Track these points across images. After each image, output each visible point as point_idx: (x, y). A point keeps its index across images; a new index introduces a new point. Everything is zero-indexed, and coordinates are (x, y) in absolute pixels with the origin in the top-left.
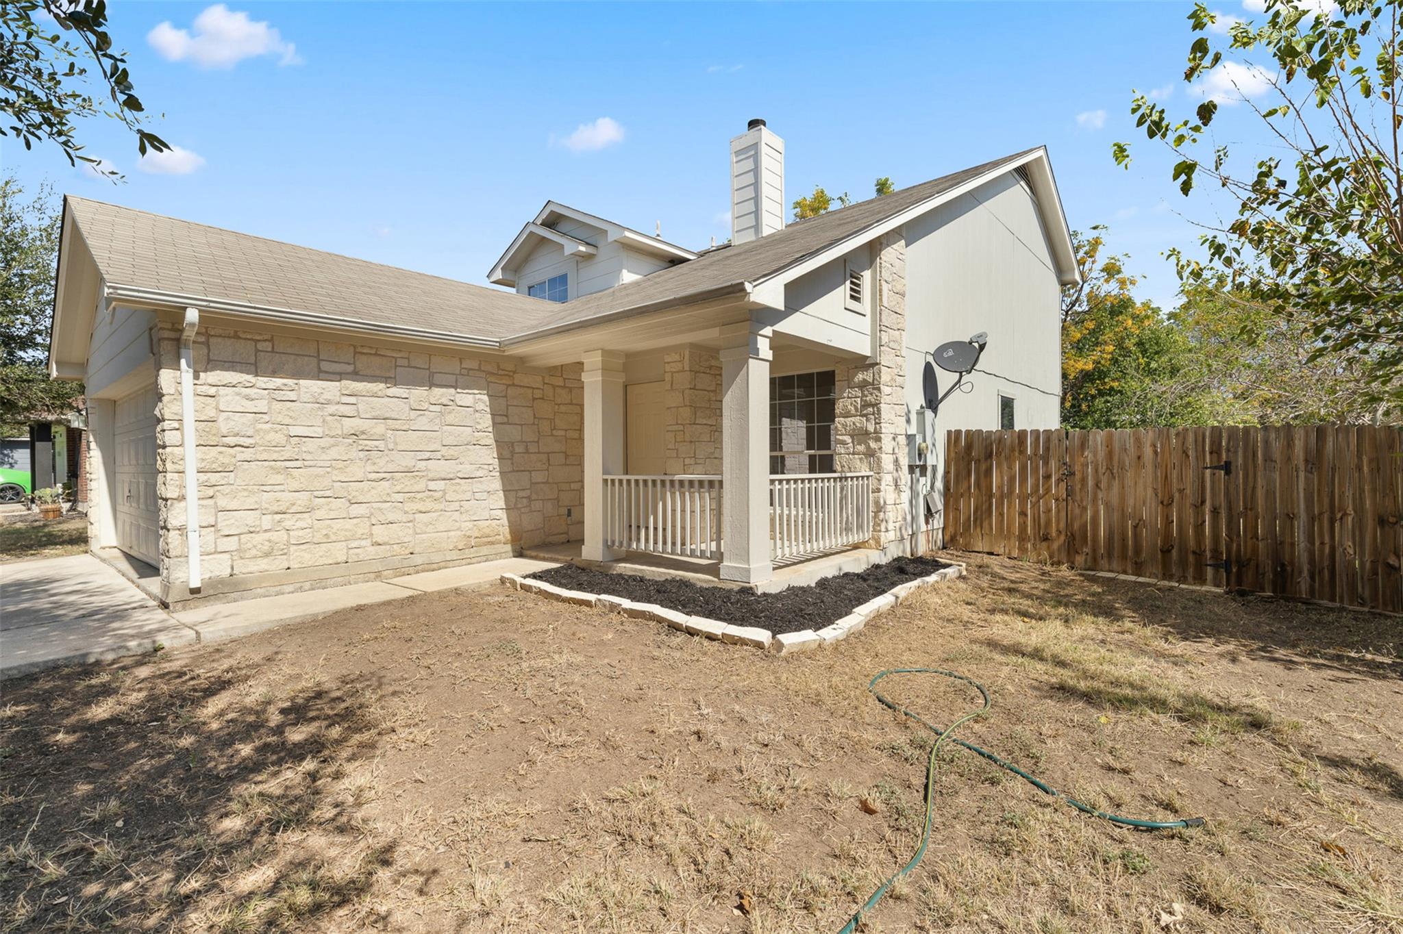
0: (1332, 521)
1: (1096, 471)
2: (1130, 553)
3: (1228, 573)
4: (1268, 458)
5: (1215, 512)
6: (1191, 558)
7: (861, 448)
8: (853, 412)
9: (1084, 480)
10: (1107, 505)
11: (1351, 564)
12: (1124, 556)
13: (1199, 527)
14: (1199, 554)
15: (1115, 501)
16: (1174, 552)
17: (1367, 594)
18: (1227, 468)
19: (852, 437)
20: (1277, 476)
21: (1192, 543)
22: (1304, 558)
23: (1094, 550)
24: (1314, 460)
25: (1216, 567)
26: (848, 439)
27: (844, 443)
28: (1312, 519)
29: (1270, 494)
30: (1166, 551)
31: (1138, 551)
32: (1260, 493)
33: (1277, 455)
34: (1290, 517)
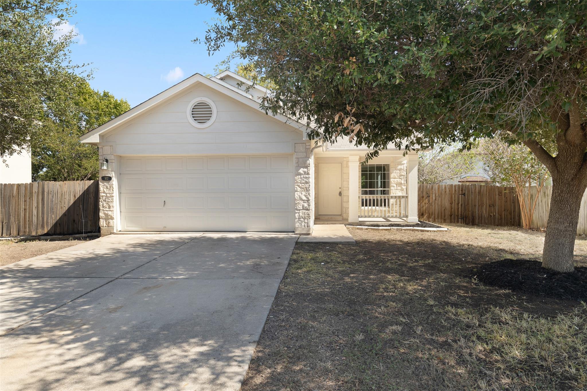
0: (482, 206)
1: (435, 195)
2: (443, 217)
3: (463, 220)
4: (472, 192)
5: (461, 205)
6: (456, 217)
7: (399, 188)
8: (397, 177)
9: (432, 198)
10: (438, 204)
11: (485, 216)
12: (441, 218)
13: (458, 209)
14: (458, 216)
15: (440, 203)
16: (453, 216)
17: (487, 222)
18: (464, 194)
19: (396, 185)
20: (473, 196)
21: (456, 214)
22: (477, 215)
23: (434, 217)
24: (480, 192)
25: (461, 219)
26: (395, 185)
27: (394, 186)
28: (479, 206)
29: (472, 200)
30: (451, 216)
31: (445, 216)
32: (470, 200)
33: (473, 191)
34: (475, 206)
